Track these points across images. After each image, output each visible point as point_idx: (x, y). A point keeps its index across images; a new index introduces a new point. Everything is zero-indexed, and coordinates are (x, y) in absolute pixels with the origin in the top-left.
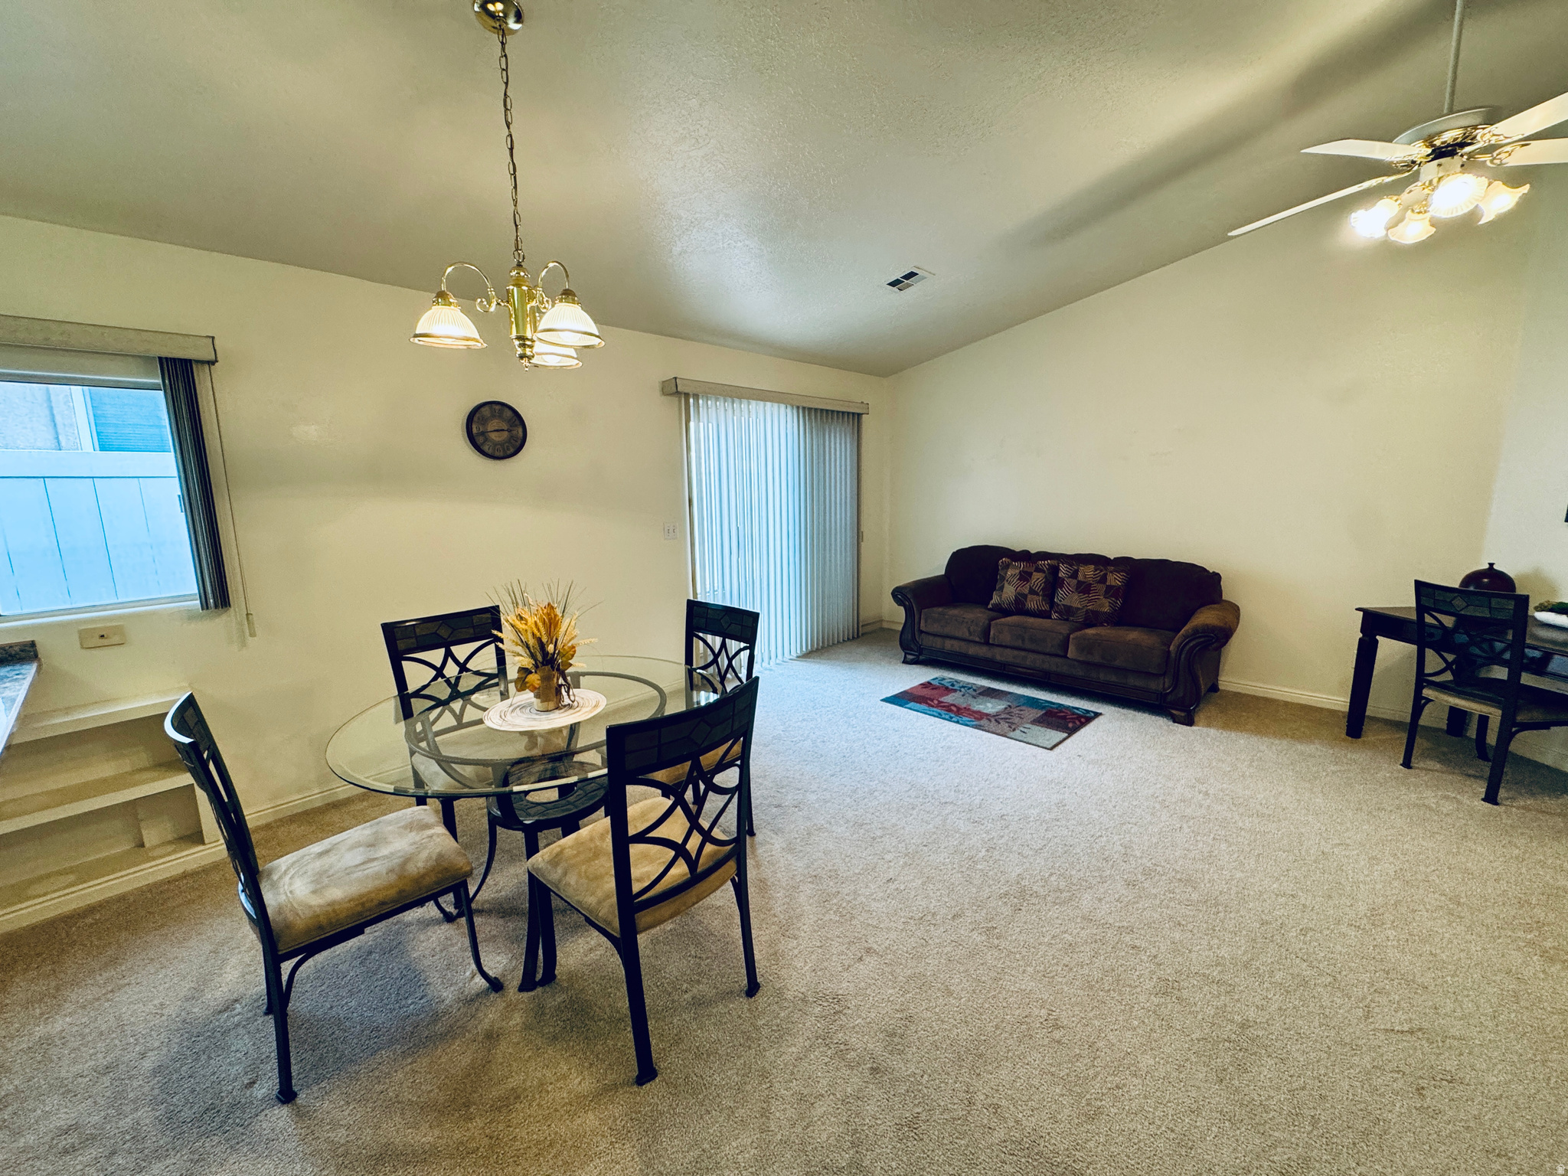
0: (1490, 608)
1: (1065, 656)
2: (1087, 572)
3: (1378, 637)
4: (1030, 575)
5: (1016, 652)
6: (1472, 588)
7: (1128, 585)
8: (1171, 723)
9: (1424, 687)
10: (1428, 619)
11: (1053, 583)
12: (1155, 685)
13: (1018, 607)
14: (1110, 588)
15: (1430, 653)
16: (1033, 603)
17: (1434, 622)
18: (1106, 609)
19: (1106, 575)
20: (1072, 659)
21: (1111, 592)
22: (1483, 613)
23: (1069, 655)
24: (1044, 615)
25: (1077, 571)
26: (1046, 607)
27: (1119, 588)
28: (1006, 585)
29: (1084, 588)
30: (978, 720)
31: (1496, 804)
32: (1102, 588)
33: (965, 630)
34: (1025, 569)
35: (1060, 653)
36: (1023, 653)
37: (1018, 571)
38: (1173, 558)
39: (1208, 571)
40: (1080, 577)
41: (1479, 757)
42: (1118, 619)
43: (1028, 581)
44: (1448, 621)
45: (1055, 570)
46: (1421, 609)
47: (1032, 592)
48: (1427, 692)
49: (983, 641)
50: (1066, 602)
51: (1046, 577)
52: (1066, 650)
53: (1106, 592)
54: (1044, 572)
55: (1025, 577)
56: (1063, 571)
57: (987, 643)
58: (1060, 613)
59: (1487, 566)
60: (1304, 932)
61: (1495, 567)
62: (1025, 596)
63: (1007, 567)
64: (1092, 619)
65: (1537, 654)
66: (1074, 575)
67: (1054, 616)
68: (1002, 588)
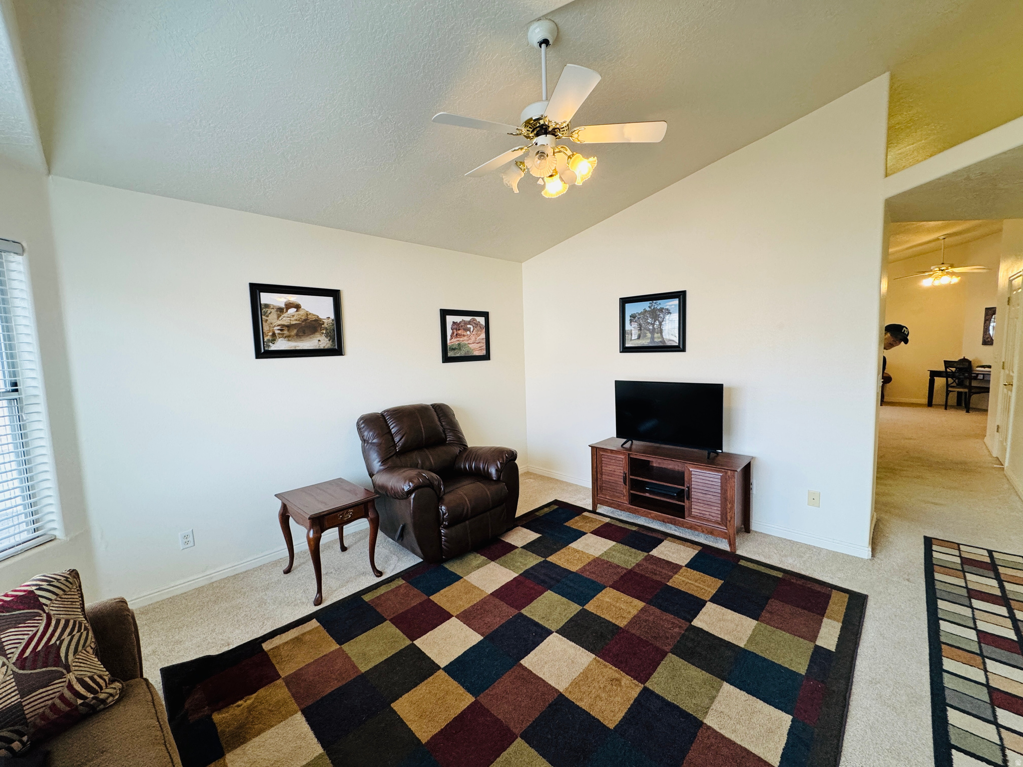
3: (934, 378)
6: (959, 362)
10: (948, 370)
15: (949, 379)
17: (950, 371)
22: (961, 366)
44: (953, 369)
46: (946, 368)
48: (950, 389)
59: (963, 357)
61: (965, 357)
65: (975, 375)
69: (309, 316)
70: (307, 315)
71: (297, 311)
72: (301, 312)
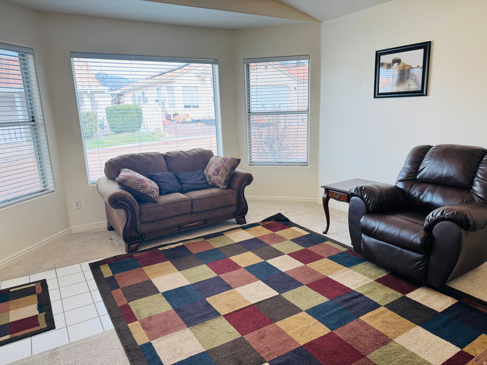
69: (405, 67)
70: (404, 66)
71: (398, 64)
72: (401, 65)
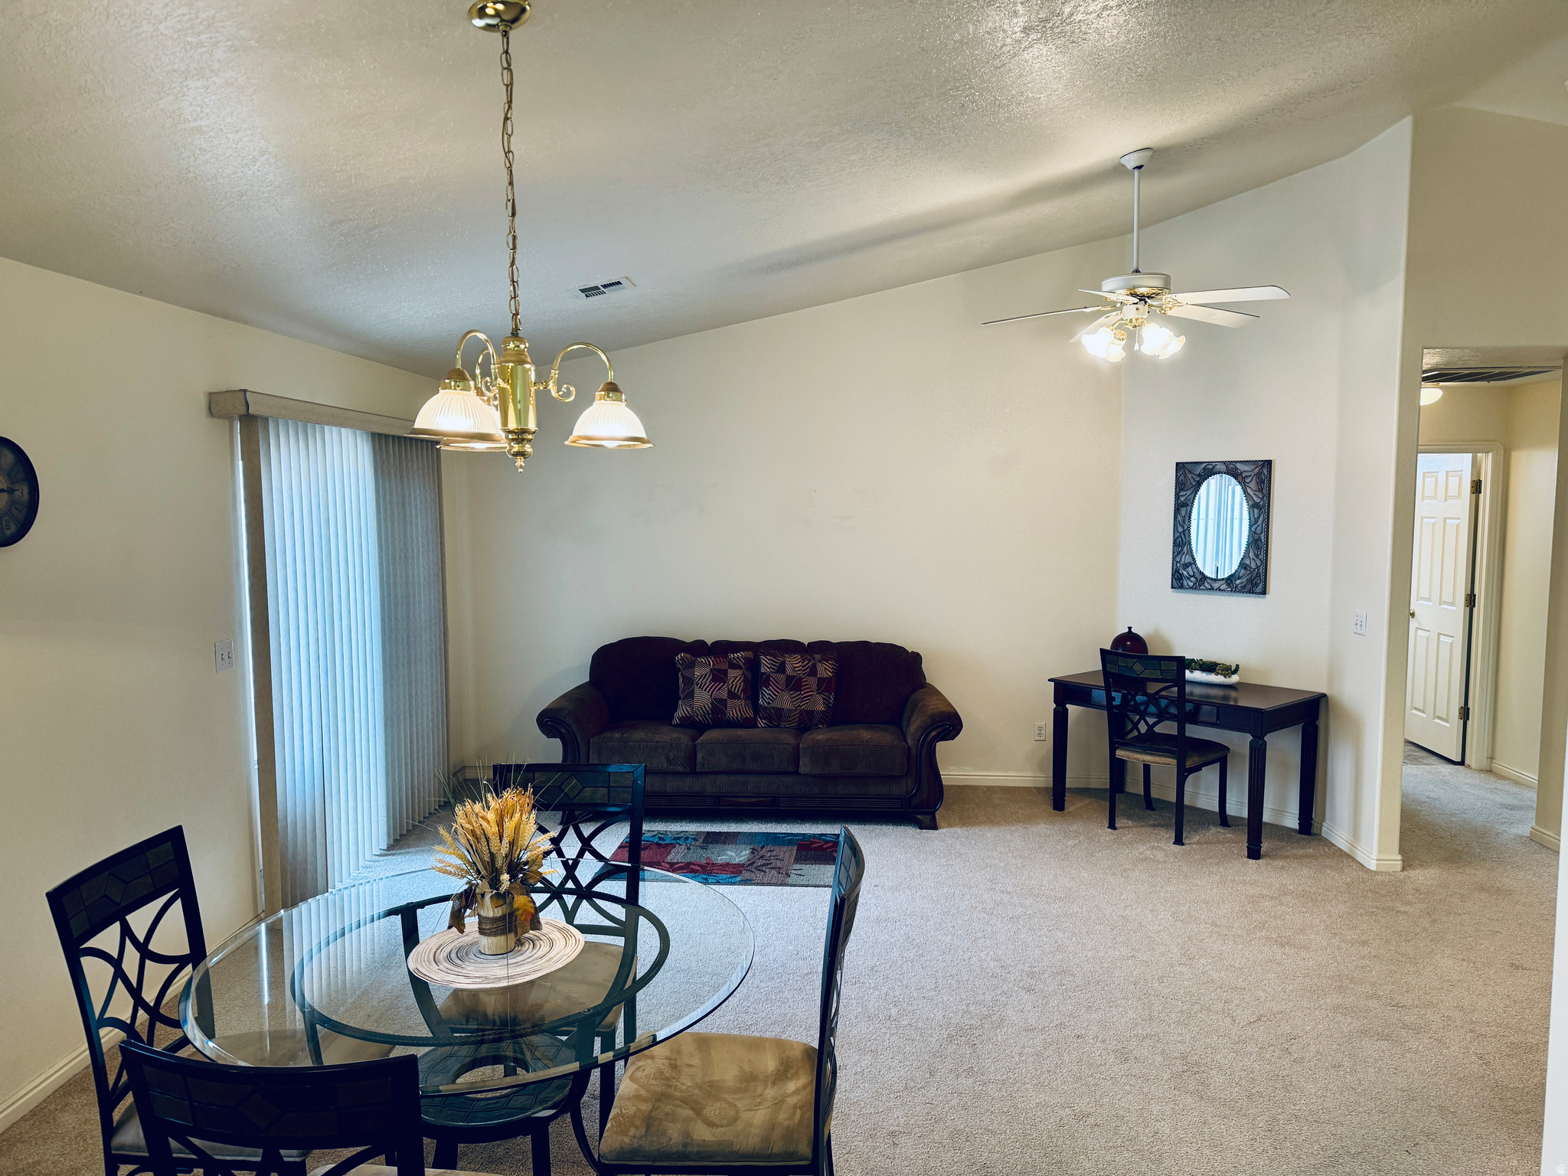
0: (1161, 670)
1: (796, 773)
2: (794, 664)
3: (1068, 706)
4: (725, 673)
5: (733, 778)
6: (1120, 651)
7: (838, 673)
8: (918, 830)
9: (1116, 749)
11: (755, 681)
12: (899, 789)
13: (718, 718)
14: (821, 680)
16: (736, 709)
18: (821, 707)
19: (814, 665)
20: (805, 775)
21: (823, 685)
22: (1156, 675)
23: (802, 770)
24: (750, 724)
25: (783, 664)
26: (750, 714)
27: (829, 679)
28: (696, 690)
29: (794, 684)
30: (735, 874)
31: (1183, 844)
32: (812, 681)
33: (663, 759)
34: (717, 667)
35: (791, 769)
36: (741, 778)
37: (708, 670)
38: (873, 639)
39: (907, 652)
40: (789, 671)
41: (1147, 808)
42: (836, 717)
43: (725, 683)
45: (753, 665)
46: (1107, 675)
47: (732, 695)
48: (1120, 753)
49: (688, 770)
50: (776, 704)
51: (743, 674)
52: (797, 766)
53: (819, 686)
54: (741, 668)
55: (719, 676)
56: (766, 664)
57: (694, 773)
58: (769, 718)
59: (1127, 630)
60: (1161, 980)
61: (1132, 630)
62: (724, 702)
63: (691, 665)
64: (806, 722)
66: (781, 669)
67: (761, 723)
68: (691, 695)
